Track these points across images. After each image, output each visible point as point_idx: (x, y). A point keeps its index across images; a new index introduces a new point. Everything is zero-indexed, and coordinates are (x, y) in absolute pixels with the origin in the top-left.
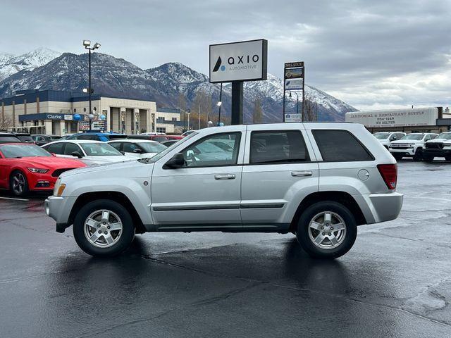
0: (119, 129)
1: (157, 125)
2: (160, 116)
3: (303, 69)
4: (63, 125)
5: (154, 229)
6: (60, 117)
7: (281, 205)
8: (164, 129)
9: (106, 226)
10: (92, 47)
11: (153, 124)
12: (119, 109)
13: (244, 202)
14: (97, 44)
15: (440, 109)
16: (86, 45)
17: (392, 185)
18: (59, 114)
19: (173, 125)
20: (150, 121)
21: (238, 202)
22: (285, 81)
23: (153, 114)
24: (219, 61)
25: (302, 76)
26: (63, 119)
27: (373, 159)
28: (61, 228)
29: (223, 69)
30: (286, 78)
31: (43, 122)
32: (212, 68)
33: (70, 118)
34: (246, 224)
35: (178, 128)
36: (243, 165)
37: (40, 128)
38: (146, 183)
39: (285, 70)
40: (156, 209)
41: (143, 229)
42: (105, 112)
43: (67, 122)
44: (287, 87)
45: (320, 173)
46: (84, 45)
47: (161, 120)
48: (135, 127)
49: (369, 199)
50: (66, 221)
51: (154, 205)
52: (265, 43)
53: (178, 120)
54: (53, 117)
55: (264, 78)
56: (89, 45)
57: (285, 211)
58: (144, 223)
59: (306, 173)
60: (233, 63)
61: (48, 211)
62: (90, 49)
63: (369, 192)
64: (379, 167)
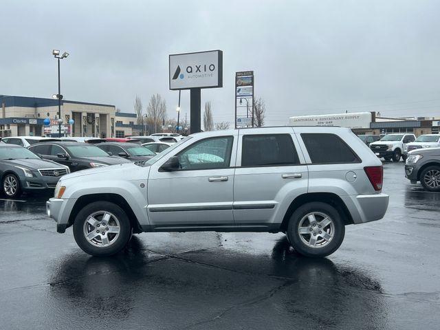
0: (81, 132)
1: (116, 129)
2: (119, 120)
3: (253, 78)
4: (27, 128)
5: (150, 229)
6: (25, 122)
7: (272, 206)
8: (123, 132)
9: (105, 227)
10: (60, 56)
11: (113, 127)
12: (80, 113)
13: (236, 203)
14: (65, 53)
15: (373, 114)
16: (55, 54)
17: (378, 186)
18: (24, 119)
19: (131, 129)
20: (109, 124)
21: (230, 203)
22: (236, 88)
23: (113, 119)
24: (178, 70)
25: (252, 84)
26: (28, 123)
27: (360, 161)
28: (61, 229)
29: (182, 77)
30: (237, 86)
31: (9, 126)
32: (172, 76)
33: (35, 122)
34: (238, 224)
35: (135, 131)
36: (236, 167)
37: (6, 132)
38: (142, 185)
39: (237, 79)
40: (152, 210)
41: (139, 229)
42: (67, 116)
43: (31, 126)
44: (238, 94)
45: (309, 175)
46: (54, 54)
47: (120, 124)
48: (96, 130)
49: (356, 200)
50: (66, 222)
51: (150, 206)
52: (220, 53)
53: (135, 123)
54: (18, 121)
55: (220, 85)
56: (58, 54)
57: (276, 212)
58: (141, 224)
59: (296, 175)
60: (191, 72)
61: (49, 212)
62: (59, 58)
63: (356, 193)
64: (366, 169)
